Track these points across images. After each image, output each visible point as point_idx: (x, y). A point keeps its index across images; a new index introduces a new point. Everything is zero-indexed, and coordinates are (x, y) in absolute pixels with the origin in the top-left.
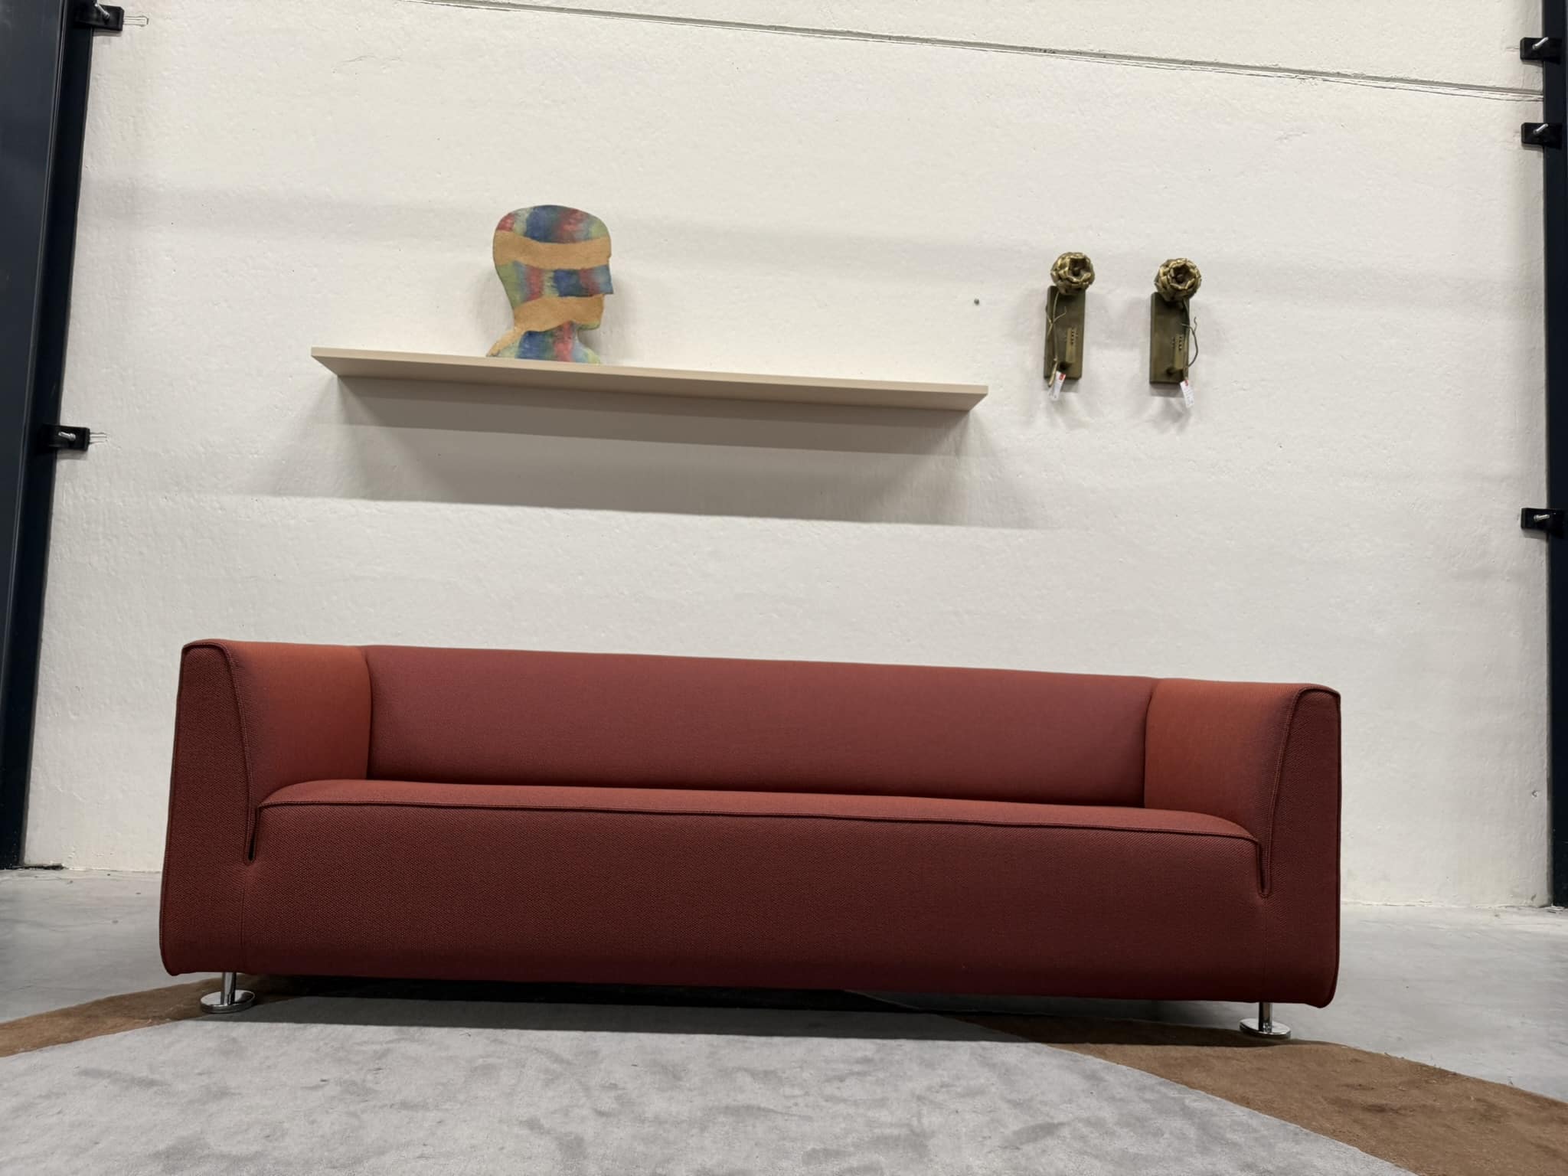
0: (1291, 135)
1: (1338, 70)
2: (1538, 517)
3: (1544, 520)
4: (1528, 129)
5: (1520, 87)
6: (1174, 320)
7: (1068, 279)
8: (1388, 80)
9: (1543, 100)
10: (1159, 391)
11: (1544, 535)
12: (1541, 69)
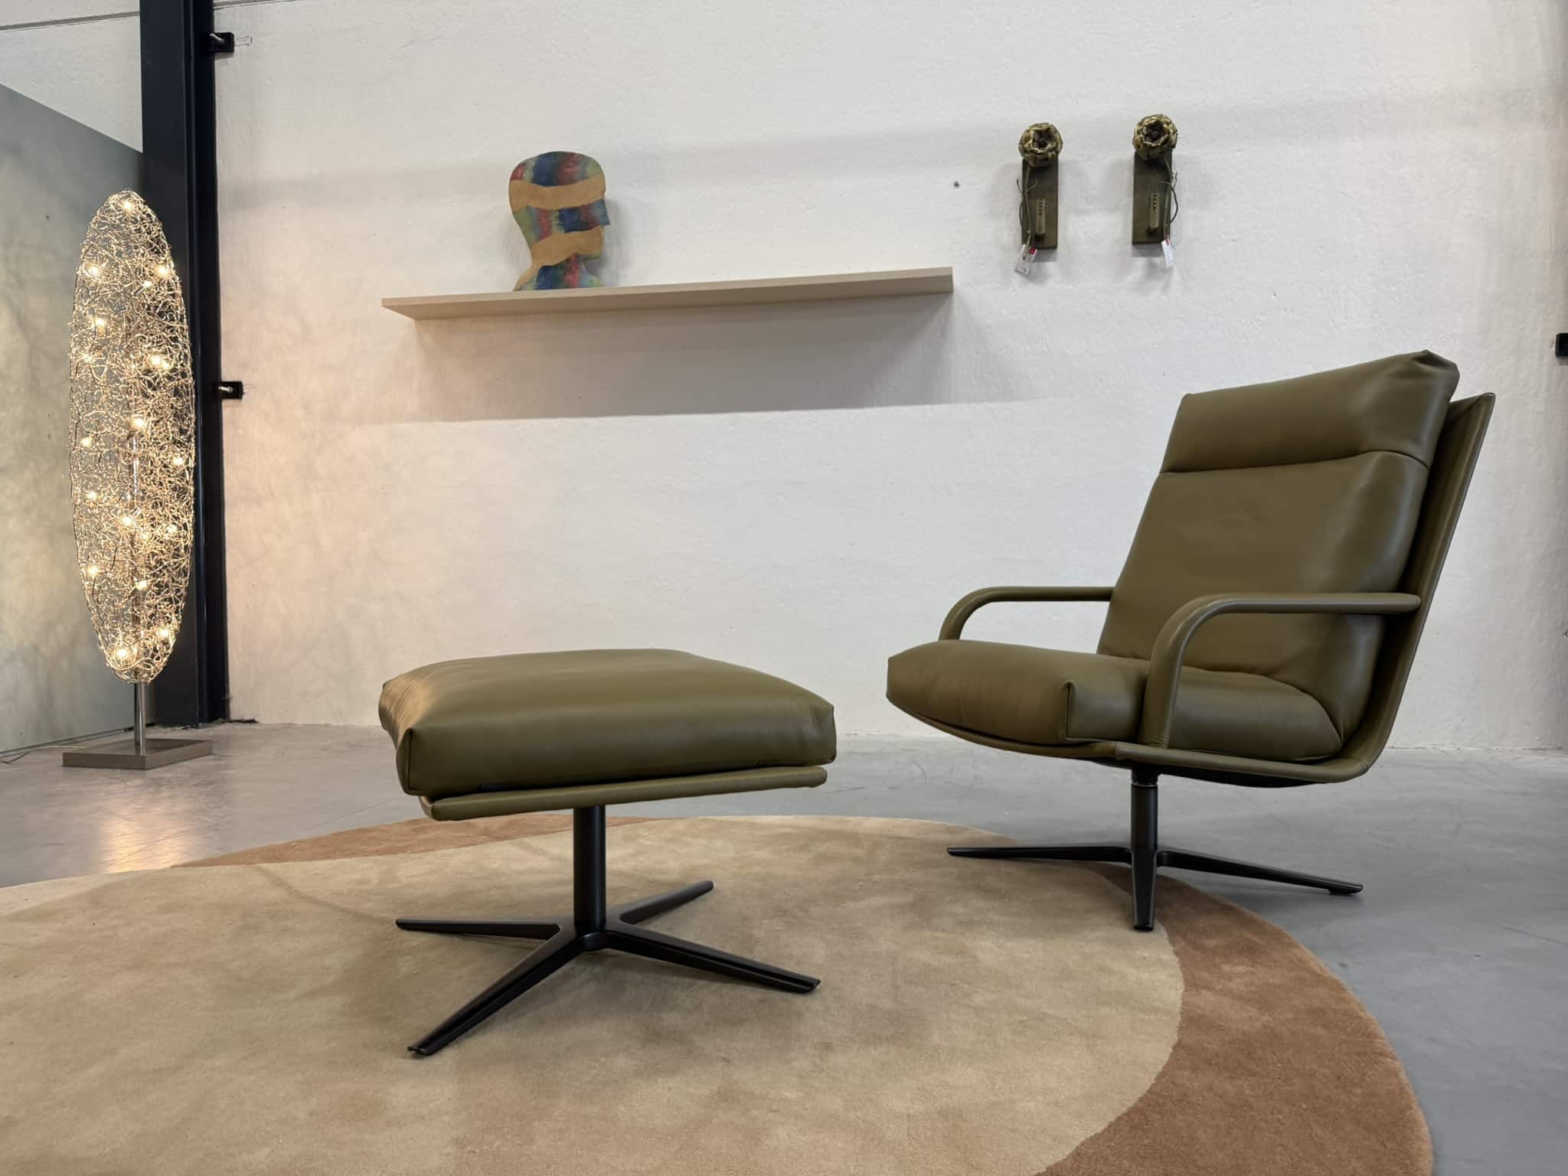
7: (1032, 151)
10: (1142, 251)
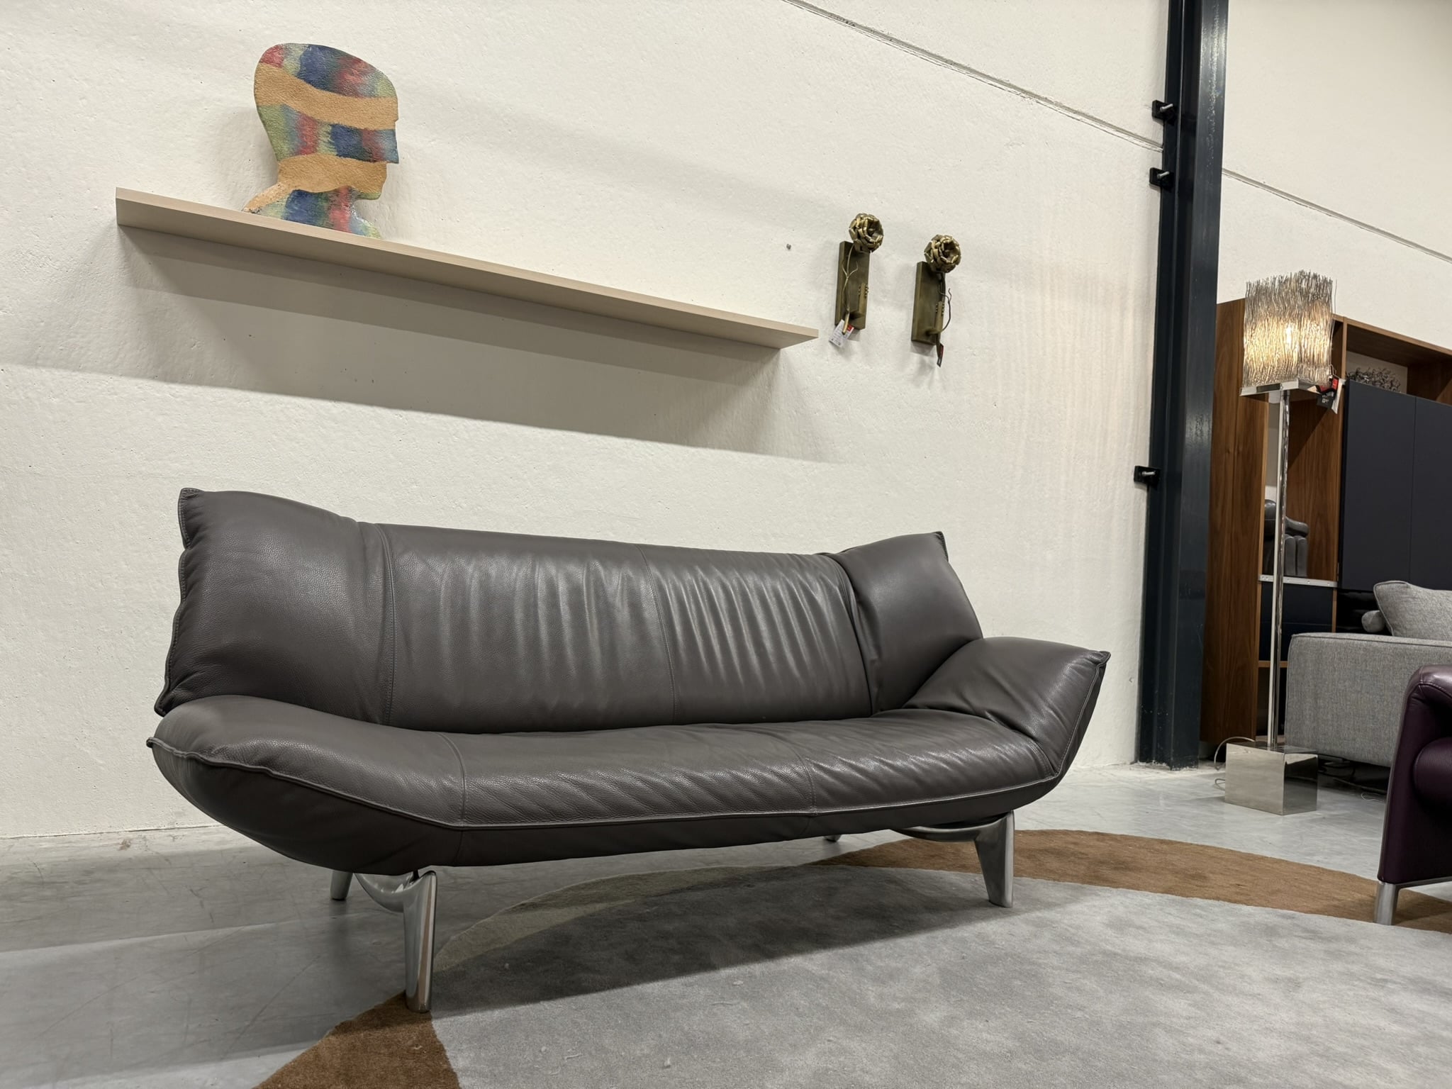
0: (1014, 144)
1: (1045, 96)
2: (1145, 473)
3: (1149, 476)
4: (1154, 172)
5: (1150, 138)
6: (934, 289)
8: (1076, 112)
9: (1163, 151)
10: (917, 348)
11: (1146, 488)
12: (1162, 127)
